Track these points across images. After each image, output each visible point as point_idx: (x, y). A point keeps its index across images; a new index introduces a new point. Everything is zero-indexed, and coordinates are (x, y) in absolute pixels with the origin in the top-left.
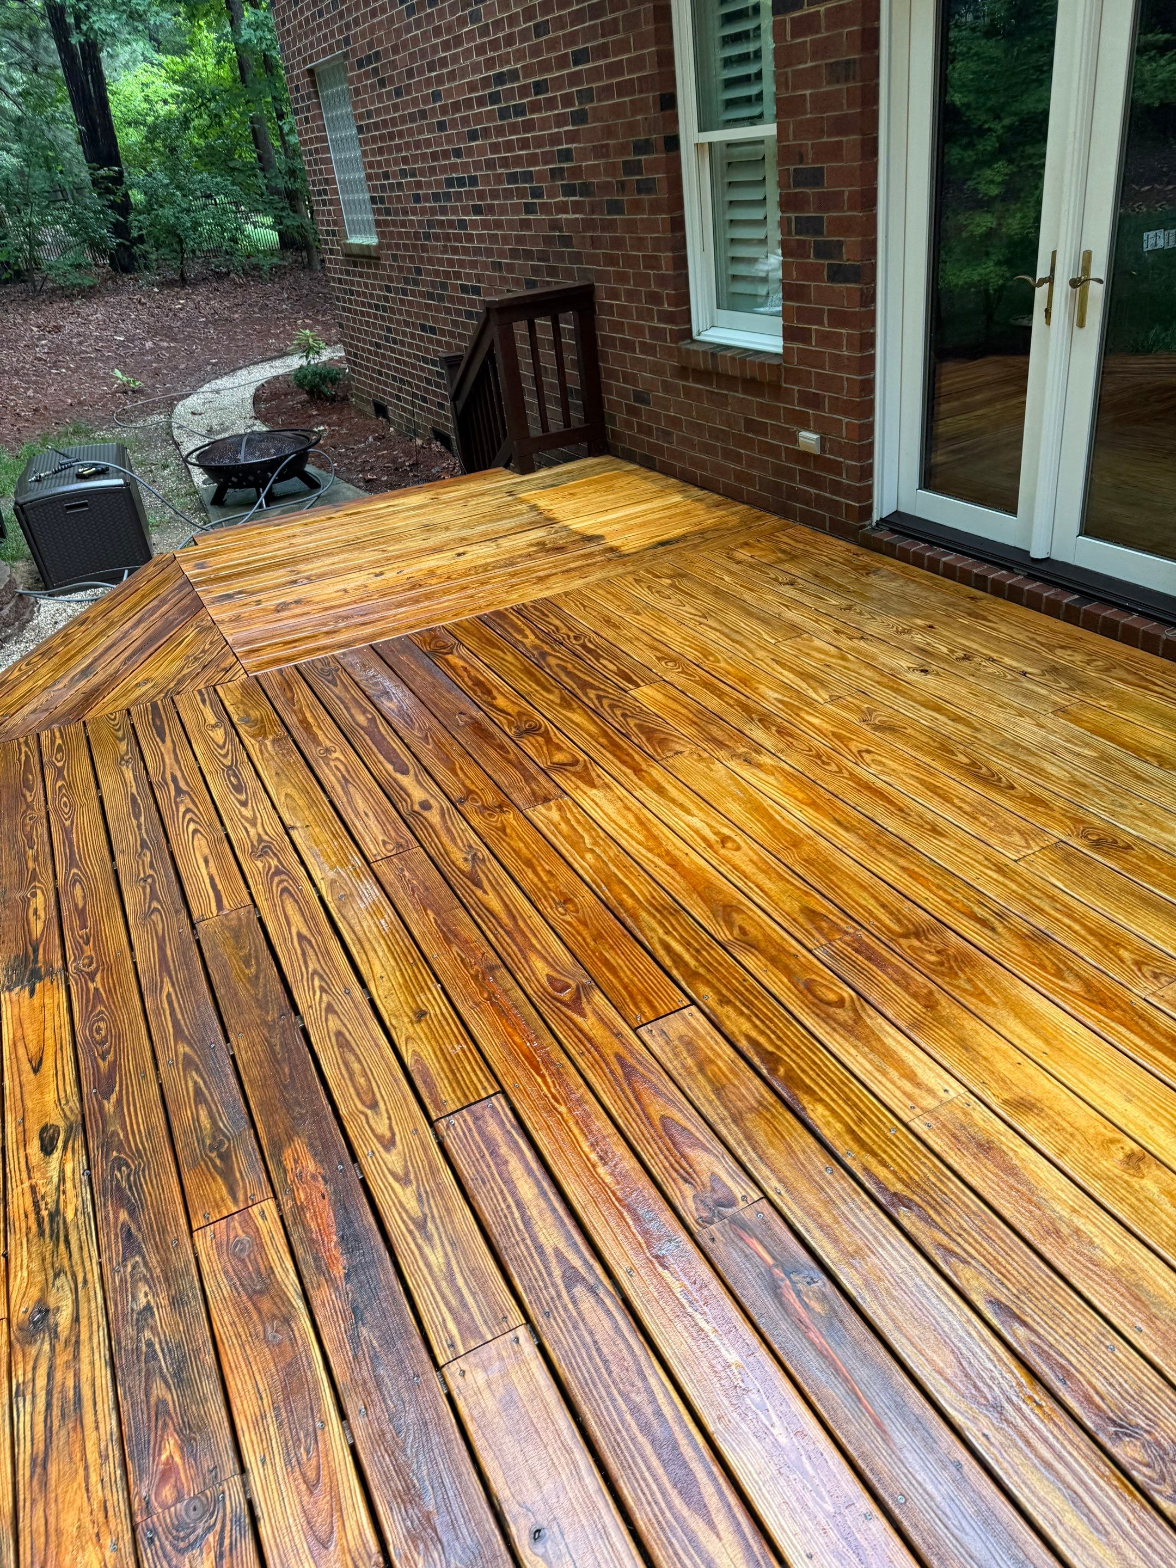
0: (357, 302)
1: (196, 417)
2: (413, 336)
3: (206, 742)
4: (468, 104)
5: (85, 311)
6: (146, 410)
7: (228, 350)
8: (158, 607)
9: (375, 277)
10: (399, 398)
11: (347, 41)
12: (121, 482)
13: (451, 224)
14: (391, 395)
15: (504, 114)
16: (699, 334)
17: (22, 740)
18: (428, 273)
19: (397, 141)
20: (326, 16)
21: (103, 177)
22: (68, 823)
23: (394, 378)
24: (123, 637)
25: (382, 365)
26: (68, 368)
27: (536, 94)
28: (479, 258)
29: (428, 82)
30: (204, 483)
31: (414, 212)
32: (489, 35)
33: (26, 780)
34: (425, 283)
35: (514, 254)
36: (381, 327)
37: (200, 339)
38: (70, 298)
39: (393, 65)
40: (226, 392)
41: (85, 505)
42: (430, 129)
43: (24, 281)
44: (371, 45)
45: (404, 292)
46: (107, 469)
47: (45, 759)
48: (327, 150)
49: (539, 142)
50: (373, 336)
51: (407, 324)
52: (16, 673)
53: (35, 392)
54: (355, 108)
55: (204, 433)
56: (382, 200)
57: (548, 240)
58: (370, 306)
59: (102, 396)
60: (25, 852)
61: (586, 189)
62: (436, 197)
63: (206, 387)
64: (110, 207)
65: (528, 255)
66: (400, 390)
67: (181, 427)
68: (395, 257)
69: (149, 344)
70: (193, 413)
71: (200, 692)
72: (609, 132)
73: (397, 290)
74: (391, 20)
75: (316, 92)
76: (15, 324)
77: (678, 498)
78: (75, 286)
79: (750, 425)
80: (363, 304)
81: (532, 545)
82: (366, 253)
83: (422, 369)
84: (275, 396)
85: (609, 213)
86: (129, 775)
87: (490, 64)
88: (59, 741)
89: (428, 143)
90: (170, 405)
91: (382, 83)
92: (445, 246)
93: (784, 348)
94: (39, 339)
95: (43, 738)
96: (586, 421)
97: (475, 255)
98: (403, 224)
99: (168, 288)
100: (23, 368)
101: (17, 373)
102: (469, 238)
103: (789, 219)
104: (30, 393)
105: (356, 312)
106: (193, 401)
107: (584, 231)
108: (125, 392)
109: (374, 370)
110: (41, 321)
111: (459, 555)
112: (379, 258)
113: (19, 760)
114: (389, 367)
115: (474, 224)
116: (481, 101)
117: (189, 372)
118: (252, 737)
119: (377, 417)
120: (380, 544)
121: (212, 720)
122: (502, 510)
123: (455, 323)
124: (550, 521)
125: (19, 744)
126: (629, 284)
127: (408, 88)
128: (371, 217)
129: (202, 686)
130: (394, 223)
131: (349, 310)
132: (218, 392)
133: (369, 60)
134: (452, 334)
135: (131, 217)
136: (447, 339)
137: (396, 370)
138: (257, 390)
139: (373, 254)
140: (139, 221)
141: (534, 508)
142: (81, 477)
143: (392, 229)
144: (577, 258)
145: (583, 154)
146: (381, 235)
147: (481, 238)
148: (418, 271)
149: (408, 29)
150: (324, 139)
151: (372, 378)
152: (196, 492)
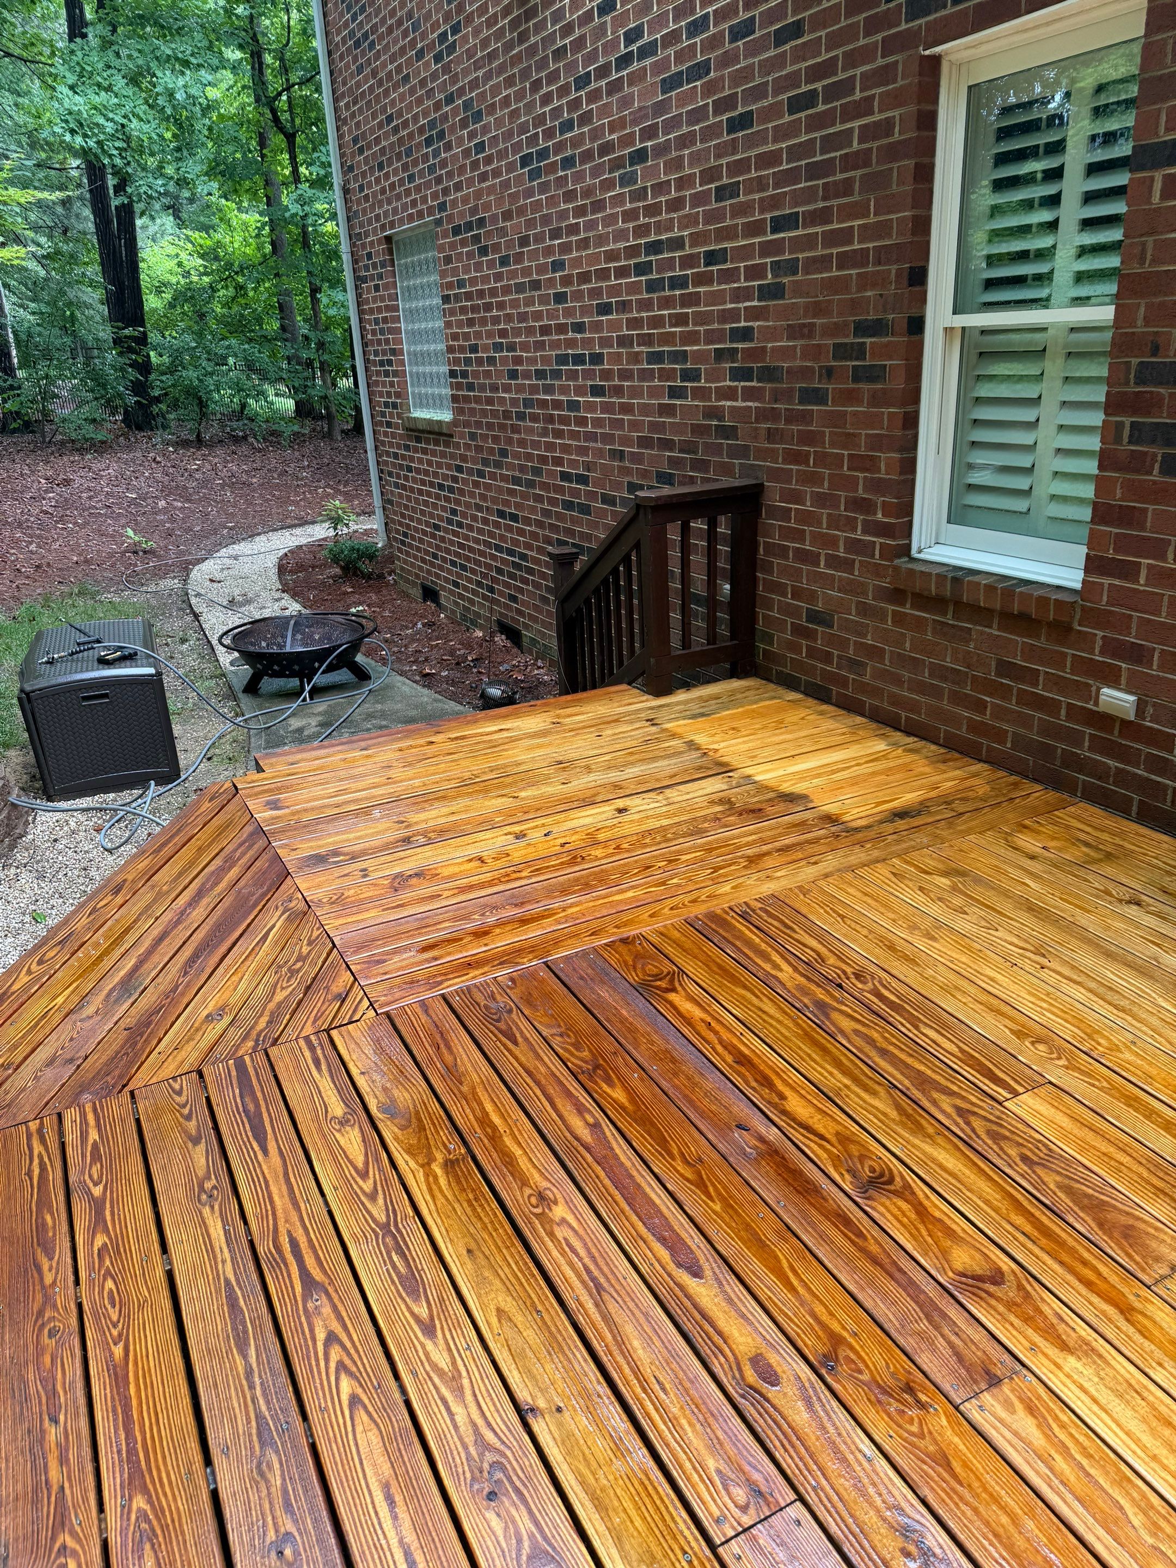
0: (415, 480)
1: (215, 585)
2: (485, 521)
3: (335, 1159)
4: (603, 274)
5: (96, 466)
6: (160, 573)
7: (245, 514)
8: (223, 870)
9: (443, 454)
10: (456, 584)
11: (442, 207)
12: (152, 671)
13: (557, 405)
14: (447, 580)
15: (652, 286)
16: (920, 552)
17: (33, 1126)
18: (517, 456)
19: (495, 312)
20: (418, 182)
21: (126, 337)
22: (118, 1351)
23: (453, 563)
24: (178, 922)
25: (438, 548)
26: (75, 524)
27: (706, 265)
28: (592, 444)
29: (549, 251)
30: (232, 664)
31: (507, 389)
32: (645, 198)
33: (41, 1227)
34: (510, 466)
35: (645, 442)
36: (444, 509)
37: (215, 501)
38: (81, 451)
39: (502, 232)
40: (245, 559)
41: (106, 696)
42: (544, 300)
43: (33, 432)
44: (474, 211)
45: (481, 474)
46: (136, 654)
47: (72, 1178)
48: (397, 319)
49: (702, 318)
50: (432, 516)
51: (479, 508)
52: (24, 979)
53: (39, 546)
54: (442, 277)
55: (225, 604)
56: (464, 374)
57: (698, 430)
58: (432, 484)
59: (111, 555)
60: (43, 1431)
61: (769, 374)
62: (540, 374)
63: (223, 552)
64: (131, 366)
65: (667, 444)
66: (459, 576)
67: (198, 595)
68: (473, 436)
69: (162, 504)
70: (211, 581)
71: (307, 1038)
72: (818, 309)
73: (470, 472)
74: (506, 185)
75: (392, 261)
76: (22, 475)
77: (880, 746)
78: (87, 440)
79: (1005, 668)
80: (423, 483)
81: (712, 803)
82: (436, 429)
83: (493, 557)
84: (300, 567)
85: (800, 403)
86: (217, 1231)
87: (642, 231)
88: (94, 1135)
89: (538, 316)
90: (185, 569)
91: (484, 251)
92: (545, 429)
93: (1084, 582)
94: (46, 492)
95: (67, 1124)
96: (732, 638)
97: (585, 440)
98: (490, 401)
99: (184, 448)
100: (27, 520)
101: (20, 525)
102: (582, 421)
103: (1120, 425)
104: (33, 547)
105: (412, 490)
106: (209, 567)
107: (757, 421)
108: (135, 552)
109: (427, 552)
110: (49, 473)
111: (620, 811)
112: (451, 436)
113: (29, 1174)
114: (448, 551)
115: (591, 407)
116: (622, 272)
117: (204, 535)
118: (409, 1152)
119: (425, 601)
120: (506, 786)
121: (338, 1109)
122: (652, 747)
123: (546, 513)
124: (724, 769)
125: (29, 1137)
126: (822, 486)
127: (519, 258)
128: (447, 392)
129: (309, 1030)
130: (478, 400)
131: (404, 487)
132: (236, 558)
133: (469, 226)
134: (540, 524)
135: (153, 376)
136: (533, 528)
137: (457, 555)
138: (281, 559)
139: (445, 431)
140: (162, 381)
141: (692, 746)
142: (103, 662)
143: (473, 405)
144: (743, 452)
145: (772, 334)
146: (458, 411)
147: (598, 422)
148: (504, 453)
149: (529, 193)
150: (396, 309)
151: (424, 561)
152: (224, 675)
